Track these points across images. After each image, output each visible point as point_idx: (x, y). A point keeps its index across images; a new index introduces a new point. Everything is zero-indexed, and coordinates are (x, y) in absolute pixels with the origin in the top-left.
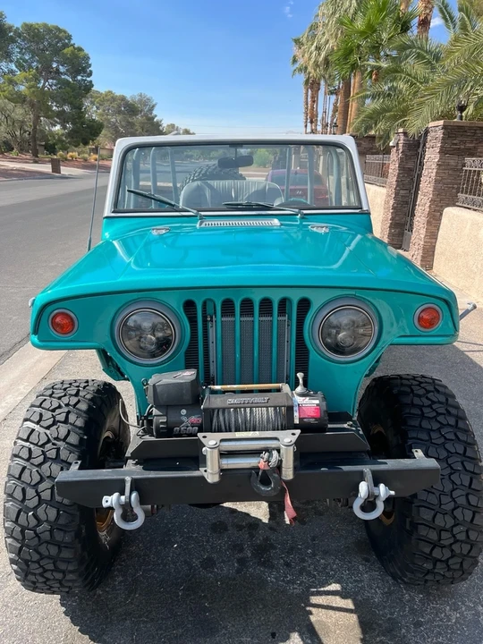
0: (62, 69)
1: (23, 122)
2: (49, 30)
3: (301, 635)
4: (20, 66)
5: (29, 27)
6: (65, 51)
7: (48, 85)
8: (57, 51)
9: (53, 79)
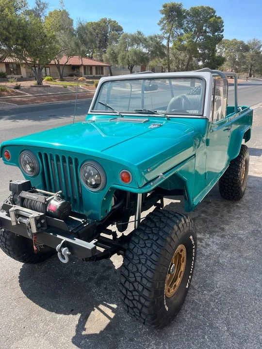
0: (208, 30)
1: (184, 60)
2: (203, 9)
3: (81, 316)
4: (186, 31)
5: (193, 9)
6: (210, 20)
7: (199, 39)
8: (206, 20)
9: (202, 36)
